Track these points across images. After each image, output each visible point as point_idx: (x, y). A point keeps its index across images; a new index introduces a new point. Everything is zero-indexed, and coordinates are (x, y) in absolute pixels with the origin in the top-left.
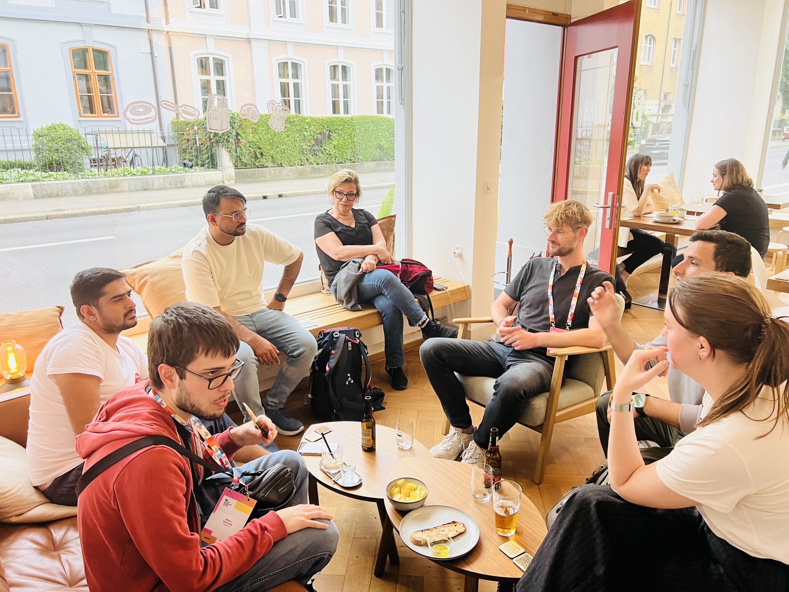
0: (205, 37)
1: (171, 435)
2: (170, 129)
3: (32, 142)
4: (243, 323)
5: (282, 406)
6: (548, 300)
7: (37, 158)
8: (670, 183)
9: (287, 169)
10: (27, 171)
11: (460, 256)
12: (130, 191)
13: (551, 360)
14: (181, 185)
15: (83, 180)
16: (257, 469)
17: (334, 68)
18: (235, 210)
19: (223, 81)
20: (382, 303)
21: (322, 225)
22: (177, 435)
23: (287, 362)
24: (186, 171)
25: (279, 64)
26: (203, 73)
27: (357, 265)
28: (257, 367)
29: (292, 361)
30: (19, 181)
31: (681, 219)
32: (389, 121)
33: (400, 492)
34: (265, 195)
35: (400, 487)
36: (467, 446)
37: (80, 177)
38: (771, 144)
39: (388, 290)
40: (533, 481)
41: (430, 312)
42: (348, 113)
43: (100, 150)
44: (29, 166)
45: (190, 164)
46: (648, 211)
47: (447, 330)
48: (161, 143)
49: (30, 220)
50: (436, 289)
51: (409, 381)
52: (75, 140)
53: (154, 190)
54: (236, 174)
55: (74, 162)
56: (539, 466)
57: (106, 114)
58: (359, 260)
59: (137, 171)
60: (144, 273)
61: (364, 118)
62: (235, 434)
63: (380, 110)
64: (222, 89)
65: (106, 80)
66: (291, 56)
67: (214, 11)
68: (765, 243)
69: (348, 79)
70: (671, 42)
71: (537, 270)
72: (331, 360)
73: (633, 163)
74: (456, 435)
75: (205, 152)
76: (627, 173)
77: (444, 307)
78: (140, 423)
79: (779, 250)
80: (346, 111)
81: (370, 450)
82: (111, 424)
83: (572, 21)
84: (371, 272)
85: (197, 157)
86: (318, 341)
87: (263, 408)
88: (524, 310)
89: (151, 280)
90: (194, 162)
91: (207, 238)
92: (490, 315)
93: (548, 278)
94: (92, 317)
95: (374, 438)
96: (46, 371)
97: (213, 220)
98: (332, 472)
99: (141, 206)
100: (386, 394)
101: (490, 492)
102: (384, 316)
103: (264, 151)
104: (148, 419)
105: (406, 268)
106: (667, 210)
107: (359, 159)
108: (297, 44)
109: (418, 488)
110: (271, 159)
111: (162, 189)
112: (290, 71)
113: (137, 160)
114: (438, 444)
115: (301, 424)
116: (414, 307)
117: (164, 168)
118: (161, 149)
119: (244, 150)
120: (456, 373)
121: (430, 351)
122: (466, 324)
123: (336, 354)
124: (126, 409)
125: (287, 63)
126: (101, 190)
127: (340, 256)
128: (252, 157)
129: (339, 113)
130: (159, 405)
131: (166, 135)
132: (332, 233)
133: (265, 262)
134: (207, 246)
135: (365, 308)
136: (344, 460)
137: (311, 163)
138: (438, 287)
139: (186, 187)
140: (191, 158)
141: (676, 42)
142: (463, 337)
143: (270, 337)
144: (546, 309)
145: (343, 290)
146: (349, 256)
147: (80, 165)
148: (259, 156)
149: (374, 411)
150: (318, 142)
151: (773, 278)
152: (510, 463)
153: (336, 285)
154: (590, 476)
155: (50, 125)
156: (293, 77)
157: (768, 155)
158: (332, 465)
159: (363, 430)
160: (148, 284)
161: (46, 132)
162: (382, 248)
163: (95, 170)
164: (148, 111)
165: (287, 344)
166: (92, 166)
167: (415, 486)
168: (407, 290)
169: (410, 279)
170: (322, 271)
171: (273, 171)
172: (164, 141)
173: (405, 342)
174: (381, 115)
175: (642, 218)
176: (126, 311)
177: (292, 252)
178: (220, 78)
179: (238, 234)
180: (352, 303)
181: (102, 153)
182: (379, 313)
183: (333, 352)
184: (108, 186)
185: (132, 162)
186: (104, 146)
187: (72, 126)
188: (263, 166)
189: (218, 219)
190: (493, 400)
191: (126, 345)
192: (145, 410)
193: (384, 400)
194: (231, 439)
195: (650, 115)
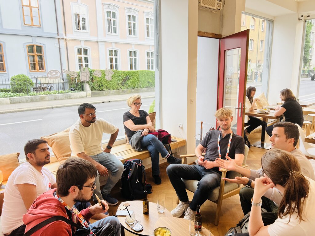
0: (80, 41)
1: (64, 214)
2: (66, 76)
3: (10, 82)
4: (94, 158)
5: (109, 193)
6: (217, 148)
7: (12, 88)
8: (263, 97)
9: (112, 91)
10: (8, 93)
11: (182, 128)
12: (49, 100)
13: (220, 173)
14: (69, 98)
15: (30, 96)
16: (99, 225)
17: (131, 52)
18: (91, 113)
19: (87, 57)
20: (151, 148)
21: (126, 117)
22: (66, 215)
23: (112, 175)
24: (72, 92)
25: (109, 51)
26: (79, 54)
27: (140, 133)
28: (99, 177)
29: (113, 174)
30: (4, 97)
31: (268, 112)
32: (152, 72)
33: (159, 233)
34: (103, 101)
35: (160, 231)
36: (186, 210)
37: (29, 95)
38: (301, 79)
39: (153, 142)
40: (214, 224)
41: (170, 151)
42: (136, 69)
43: (37, 84)
44: (9, 91)
45: (73, 89)
46: (255, 108)
47: (177, 159)
48: (62, 81)
49: (8, 113)
50: (172, 142)
51: (162, 180)
52: (27, 81)
53: (59, 100)
54: (92, 93)
55: (27, 89)
56: (217, 218)
57: (40, 70)
58: (141, 131)
59: (52, 93)
60: (53, 138)
61: (142, 71)
62: (91, 209)
63: (149, 68)
64: (86, 60)
65: (41, 57)
66: (114, 47)
67: (84, 31)
68: (302, 121)
69: (136, 56)
70: (260, 42)
71: (213, 135)
72: (130, 173)
73: (249, 90)
74: (182, 205)
75: (79, 84)
76: (246, 94)
77: (176, 149)
78: (51, 210)
79: (307, 124)
80: (136, 68)
81: (146, 213)
82: (38, 211)
83: (223, 37)
84: (146, 135)
85: (76, 87)
86: (124, 165)
87: (102, 194)
88: (208, 152)
89: (56, 141)
90: (75, 89)
91: (80, 124)
92: (195, 153)
93: (218, 139)
94: (31, 158)
95: (148, 208)
96: (13, 184)
97: (82, 117)
98: (130, 224)
99: (53, 106)
100: (152, 186)
101: (197, 233)
102: (152, 153)
103: (103, 84)
104: (54, 208)
105: (160, 133)
106: (263, 108)
107: (140, 87)
108: (116, 43)
109: (167, 232)
110: (106, 87)
111: (62, 99)
112: (113, 53)
113: (52, 88)
114: (174, 208)
115: (117, 200)
116: (164, 150)
117: (63, 91)
118: (62, 84)
119: (95, 84)
120: (181, 179)
121: (171, 170)
122: (185, 157)
123: (132, 170)
124: (44, 204)
125: (112, 50)
126: (37, 100)
127: (134, 129)
128: (98, 86)
129: (133, 69)
130: (60, 202)
131: (64, 78)
132: (131, 120)
133: (103, 133)
134: (79, 127)
135: (143, 150)
136: (136, 218)
137: (122, 89)
138: (173, 141)
139: (72, 98)
140: (74, 87)
141: (262, 42)
142: (184, 163)
143: (105, 164)
144: (217, 151)
145: (135, 143)
146: (137, 129)
147: (29, 90)
148: (101, 86)
149: (147, 194)
150: (125, 81)
151: (307, 137)
152: (205, 216)
153: (132, 141)
154: (238, 223)
155: (18, 75)
156: (115, 55)
157: (300, 84)
158: (130, 221)
159: (143, 205)
160: (55, 143)
161: (16, 78)
162: (151, 125)
163: (35, 92)
164: (57, 73)
165: (112, 167)
166: (34, 90)
167: (165, 231)
168: (161, 142)
169: (162, 138)
170: (126, 135)
171: (106, 92)
172: (63, 81)
173: (160, 163)
174: (149, 70)
175: (253, 112)
176: (46, 156)
177: (114, 129)
178: (86, 56)
179: (93, 122)
180: (138, 148)
181: (38, 85)
182: (149, 152)
183: (130, 170)
184: (40, 98)
185: (50, 89)
186: (39, 83)
187: (27, 75)
188: (102, 90)
189: (84, 116)
190: (197, 190)
191: (45, 171)
192: (53, 204)
193: (152, 189)
194: (90, 212)
195: (253, 69)
